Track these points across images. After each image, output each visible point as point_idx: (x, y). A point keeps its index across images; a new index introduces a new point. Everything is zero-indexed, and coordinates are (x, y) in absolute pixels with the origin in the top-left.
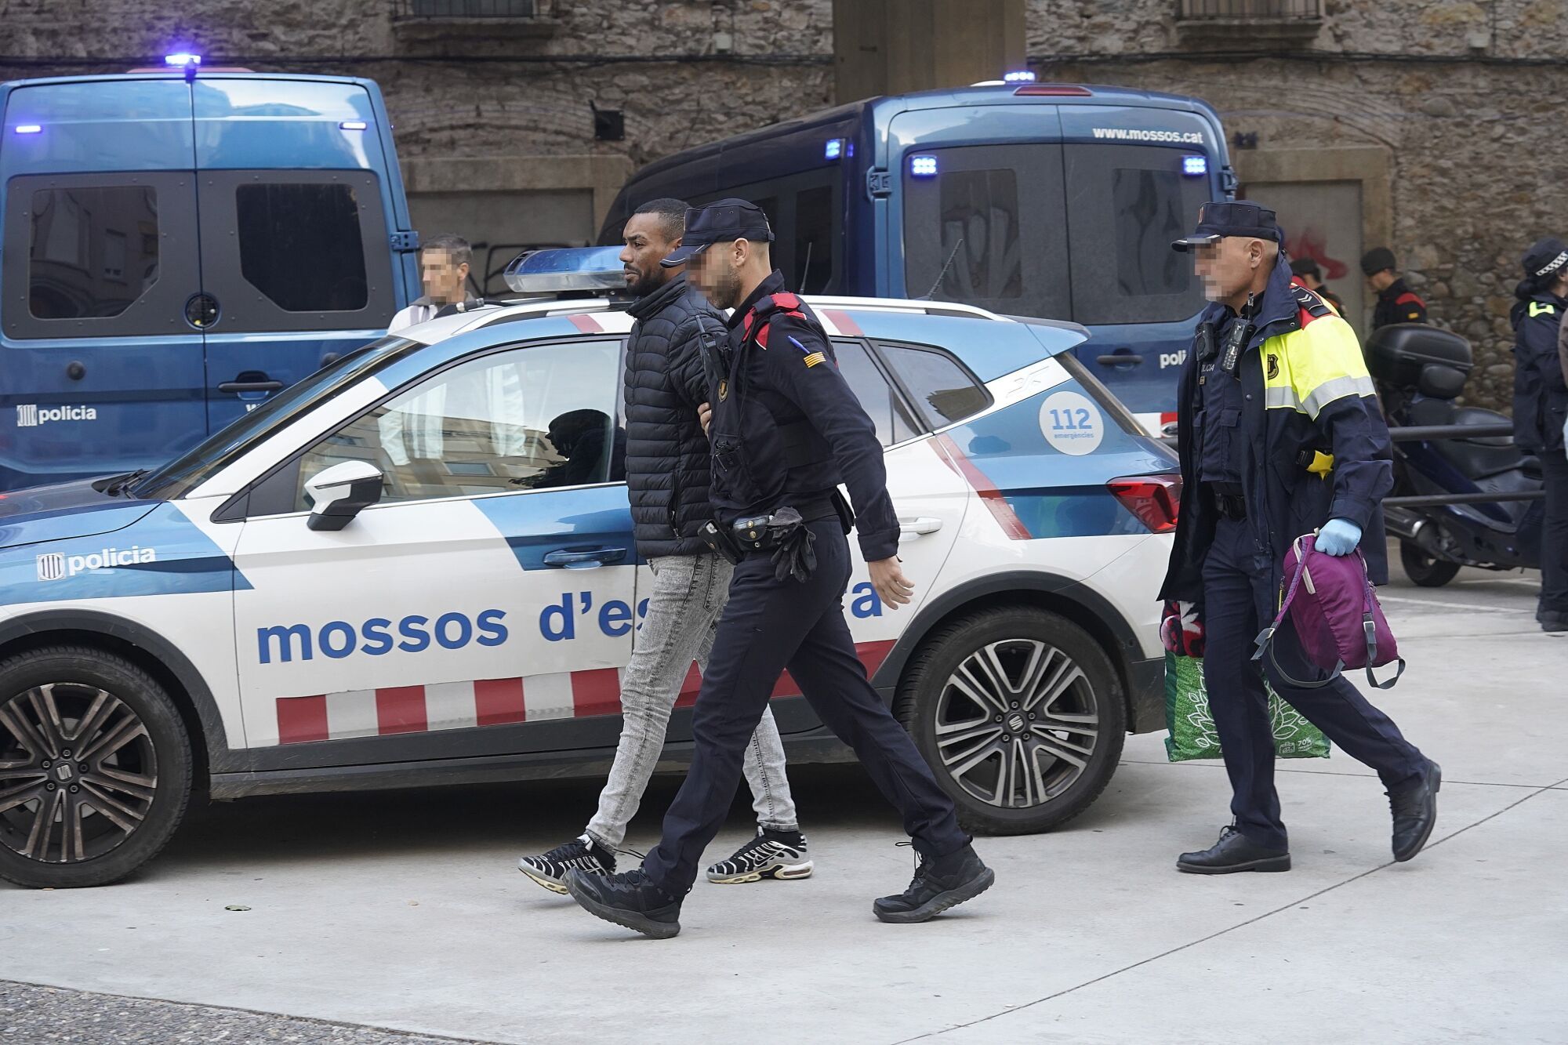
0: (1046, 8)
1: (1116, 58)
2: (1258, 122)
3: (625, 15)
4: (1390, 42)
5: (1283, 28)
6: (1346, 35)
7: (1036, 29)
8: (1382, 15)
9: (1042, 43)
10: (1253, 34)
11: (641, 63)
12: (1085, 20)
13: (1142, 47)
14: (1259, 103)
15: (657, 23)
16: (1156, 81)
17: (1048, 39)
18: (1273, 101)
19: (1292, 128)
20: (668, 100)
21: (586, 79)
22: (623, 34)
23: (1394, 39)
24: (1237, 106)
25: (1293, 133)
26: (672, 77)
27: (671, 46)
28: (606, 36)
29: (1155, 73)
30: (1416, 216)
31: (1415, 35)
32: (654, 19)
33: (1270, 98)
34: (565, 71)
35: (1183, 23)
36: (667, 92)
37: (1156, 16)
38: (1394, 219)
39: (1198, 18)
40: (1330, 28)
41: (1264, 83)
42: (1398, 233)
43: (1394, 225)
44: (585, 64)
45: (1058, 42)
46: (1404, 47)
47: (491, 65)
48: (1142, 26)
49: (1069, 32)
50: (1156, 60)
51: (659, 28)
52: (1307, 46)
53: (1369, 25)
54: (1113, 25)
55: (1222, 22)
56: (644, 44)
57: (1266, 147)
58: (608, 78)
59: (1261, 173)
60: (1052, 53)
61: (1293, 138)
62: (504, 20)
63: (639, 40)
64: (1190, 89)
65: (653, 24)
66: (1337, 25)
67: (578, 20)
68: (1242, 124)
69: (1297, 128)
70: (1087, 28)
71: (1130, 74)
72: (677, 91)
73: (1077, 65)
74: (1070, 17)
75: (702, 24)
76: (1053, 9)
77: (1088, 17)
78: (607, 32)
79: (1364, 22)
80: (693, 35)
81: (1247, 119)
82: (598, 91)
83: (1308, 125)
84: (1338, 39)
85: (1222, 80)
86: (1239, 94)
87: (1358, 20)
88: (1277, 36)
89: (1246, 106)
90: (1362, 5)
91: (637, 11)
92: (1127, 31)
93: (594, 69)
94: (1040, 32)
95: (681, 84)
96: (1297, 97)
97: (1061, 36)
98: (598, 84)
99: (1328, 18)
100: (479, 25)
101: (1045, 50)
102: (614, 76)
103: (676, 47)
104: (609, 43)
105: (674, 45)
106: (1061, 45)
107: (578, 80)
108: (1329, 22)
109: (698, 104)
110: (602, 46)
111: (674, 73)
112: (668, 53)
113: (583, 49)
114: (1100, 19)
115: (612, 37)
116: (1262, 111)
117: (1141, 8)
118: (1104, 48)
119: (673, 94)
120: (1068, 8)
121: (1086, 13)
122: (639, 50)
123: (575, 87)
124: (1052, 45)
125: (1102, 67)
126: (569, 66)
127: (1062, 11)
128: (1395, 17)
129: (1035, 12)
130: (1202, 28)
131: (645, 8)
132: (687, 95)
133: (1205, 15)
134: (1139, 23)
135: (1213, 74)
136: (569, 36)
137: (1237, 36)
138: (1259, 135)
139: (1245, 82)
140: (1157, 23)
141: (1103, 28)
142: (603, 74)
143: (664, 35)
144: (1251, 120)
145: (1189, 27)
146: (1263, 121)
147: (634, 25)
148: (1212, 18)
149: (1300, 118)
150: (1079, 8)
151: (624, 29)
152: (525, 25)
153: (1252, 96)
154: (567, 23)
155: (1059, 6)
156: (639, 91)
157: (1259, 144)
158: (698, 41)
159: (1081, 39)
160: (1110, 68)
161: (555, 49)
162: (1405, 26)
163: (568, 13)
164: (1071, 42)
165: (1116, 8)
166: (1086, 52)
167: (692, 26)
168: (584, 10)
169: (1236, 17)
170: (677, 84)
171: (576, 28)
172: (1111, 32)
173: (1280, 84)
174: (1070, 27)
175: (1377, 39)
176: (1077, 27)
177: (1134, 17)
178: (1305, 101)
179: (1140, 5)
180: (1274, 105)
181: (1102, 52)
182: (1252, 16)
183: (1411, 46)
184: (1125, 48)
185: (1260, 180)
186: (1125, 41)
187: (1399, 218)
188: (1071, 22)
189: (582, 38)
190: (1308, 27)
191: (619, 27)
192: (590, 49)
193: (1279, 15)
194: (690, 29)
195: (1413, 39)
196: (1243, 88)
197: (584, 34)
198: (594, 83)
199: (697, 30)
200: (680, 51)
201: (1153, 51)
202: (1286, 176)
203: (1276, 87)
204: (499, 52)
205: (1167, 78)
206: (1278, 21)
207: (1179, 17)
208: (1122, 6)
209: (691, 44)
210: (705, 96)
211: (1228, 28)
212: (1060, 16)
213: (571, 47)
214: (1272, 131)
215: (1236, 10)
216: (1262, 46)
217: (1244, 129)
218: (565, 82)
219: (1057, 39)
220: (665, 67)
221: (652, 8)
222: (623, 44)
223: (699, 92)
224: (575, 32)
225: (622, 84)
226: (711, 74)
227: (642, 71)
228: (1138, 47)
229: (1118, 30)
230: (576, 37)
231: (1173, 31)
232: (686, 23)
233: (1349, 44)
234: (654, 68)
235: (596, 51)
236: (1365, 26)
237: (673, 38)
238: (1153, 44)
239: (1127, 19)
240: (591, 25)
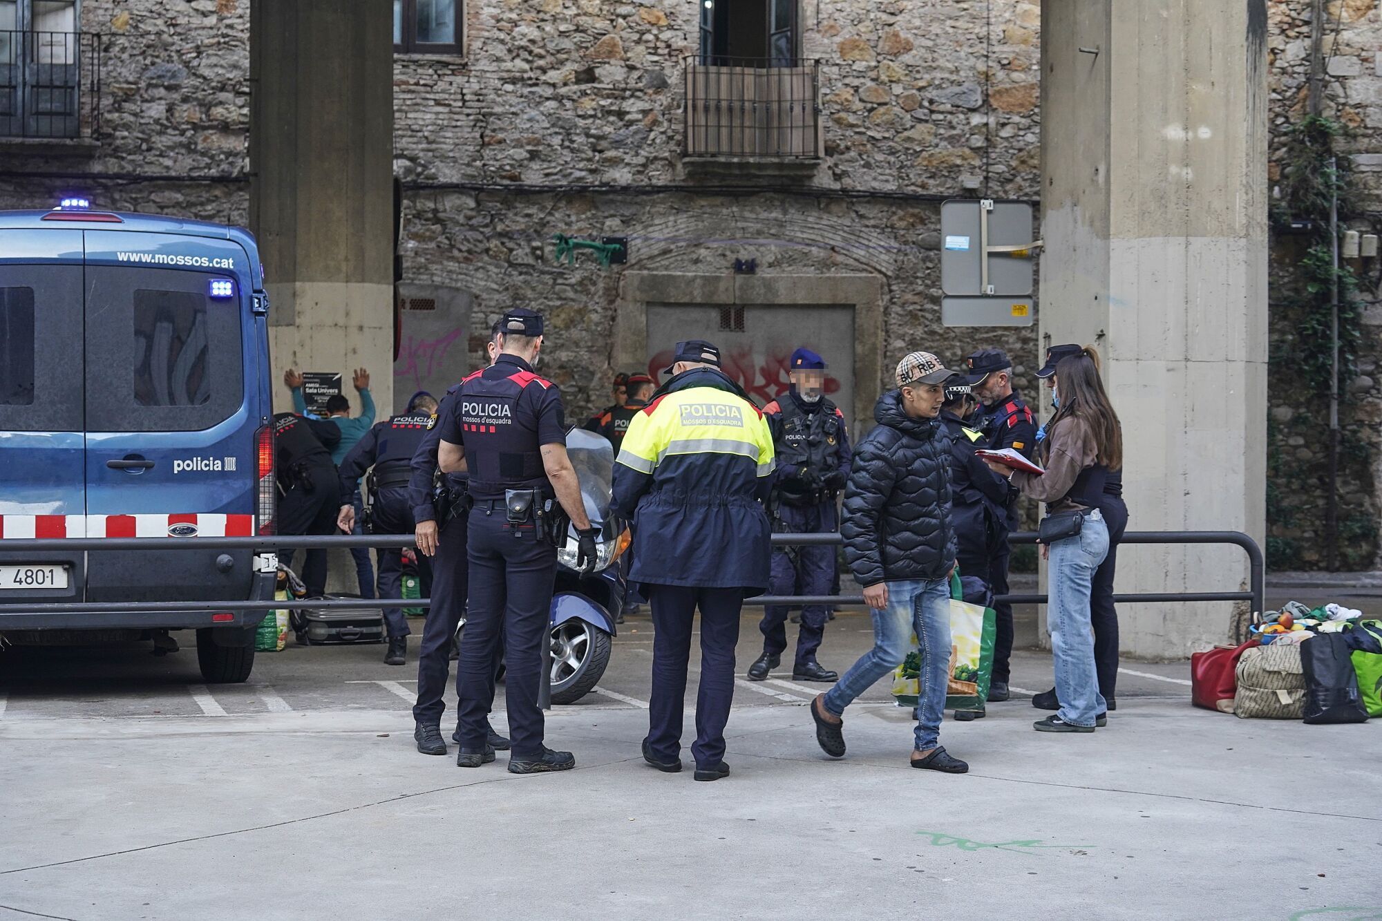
0: (560, 142)
1: (625, 189)
2: (757, 250)
3: (164, 139)
4: (887, 181)
5: (781, 166)
6: (845, 173)
7: (550, 161)
8: (880, 157)
9: (556, 174)
10: (753, 171)
11: (177, 182)
12: (596, 154)
13: (650, 179)
14: (759, 233)
15: (193, 147)
16: (661, 210)
17: (561, 170)
18: (773, 231)
19: (790, 257)
20: (201, 216)
21: (124, 195)
22: (161, 155)
23: (891, 179)
24: (738, 236)
25: (792, 261)
26: (205, 195)
27: (205, 168)
28: (145, 157)
29: (661, 203)
30: (907, 339)
31: (911, 176)
32: (190, 143)
33: (770, 229)
34: (106, 187)
35: (687, 159)
36: (199, 208)
37: (665, 152)
38: (886, 340)
39: (700, 155)
40: (829, 168)
41: (764, 215)
42: (888, 354)
43: (886, 346)
44: (125, 182)
45: (571, 174)
46: (899, 187)
47: (36, 180)
48: (650, 161)
49: (581, 165)
50: (662, 192)
51: (195, 151)
52: (807, 183)
53: (867, 165)
54: (623, 160)
55: (722, 159)
56: (180, 165)
57: (764, 273)
58: (145, 194)
59: (759, 295)
60: (565, 183)
61: (790, 265)
62: (45, 140)
63: (175, 161)
64: (693, 219)
65: (189, 148)
66: (836, 165)
67: (119, 142)
68: (742, 251)
69: (796, 256)
70: (598, 162)
71: (636, 203)
72: (209, 207)
73: (587, 194)
74: (583, 152)
75: (235, 148)
76: (567, 143)
77: (601, 152)
78: (145, 153)
79: (862, 162)
80: (227, 158)
81: (746, 247)
82: (135, 206)
83: (806, 254)
84: (837, 177)
85: (725, 211)
86: (739, 225)
87: (857, 161)
88: (777, 173)
89: (746, 235)
90: (861, 148)
91: (175, 135)
92: (637, 165)
93: (132, 186)
94: (553, 164)
95: (213, 201)
96: (796, 229)
97: (574, 167)
98: (135, 199)
99: (828, 158)
100: (22, 144)
101: (558, 180)
102: (151, 192)
103: (210, 169)
104: (147, 163)
105: (208, 166)
106: (573, 176)
107: (117, 196)
108: (830, 161)
109: (229, 220)
110: (140, 166)
111: (207, 192)
112: (202, 174)
113: (123, 168)
114: (611, 154)
115: (150, 158)
116: (761, 241)
117: (650, 145)
118: (614, 180)
119: (206, 211)
120: (581, 144)
121: (599, 148)
122: (175, 171)
123: (114, 201)
124: (565, 176)
125: (611, 196)
126: (109, 183)
127: (575, 145)
128: (892, 159)
129: (549, 145)
130: (704, 164)
131: (183, 133)
132: (219, 211)
133: (707, 153)
134: (647, 158)
135: (717, 206)
136: (111, 156)
137: (737, 172)
138: (758, 261)
139: (747, 214)
140: (666, 159)
141: (614, 162)
142: (140, 191)
143: (199, 158)
144: (751, 248)
145: (692, 163)
146: (762, 249)
147: (171, 148)
148: (713, 155)
149: (800, 247)
150: (591, 143)
151: (162, 151)
152: (65, 145)
153: (753, 226)
154: (110, 145)
155: (572, 142)
156: (174, 207)
157: (758, 270)
158: (231, 164)
159: (592, 171)
160: (620, 198)
161: (97, 168)
162: (901, 167)
163: (110, 136)
164: (583, 174)
165: (626, 144)
166: (597, 183)
167: (225, 150)
168: (126, 134)
169: (735, 155)
170: (209, 201)
171: (116, 149)
172: (622, 165)
173: (780, 217)
174: (582, 160)
175: (875, 179)
176: (589, 160)
177: (642, 152)
178: (802, 232)
179: (649, 142)
180: (773, 235)
181: (612, 184)
182: (753, 154)
183: (907, 185)
184: (634, 180)
185: (759, 302)
186: (634, 174)
187: (891, 341)
188: (583, 156)
189: (123, 158)
190: (807, 167)
191: (157, 149)
192: (129, 168)
193: (778, 155)
194: (223, 153)
195: (910, 179)
196: (745, 219)
197: (124, 155)
198: (131, 198)
199: (229, 154)
200: (213, 172)
201: (660, 183)
202: (782, 300)
203: (776, 219)
204: (44, 168)
205: (672, 208)
206: (776, 160)
207: (685, 154)
208: (632, 143)
209: (224, 166)
210: (236, 213)
211: (729, 165)
212: (572, 150)
213: (112, 166)
214: (771, 258)
215: (737, 149)
216: (764, 182)
217: (744, 256)
218: (105, 197)
219: (569, 171)
220: (199, 186)
221: (189, 133)
222: (161, 164)
223: (230, 209)
224: (116, 153)
225: (158, 200)
226: (241, 193)
227: (178, 189)
228: (646, 180)
229: (628, 164)
230: (117, 157)
231: (679, 166)
232: (220, 148)
233: (847, 181)
234: (188, 186)
235: (135, 170)
236: (864, 166)
237: (207, 160)
238: (660, 176)
239: (637, 154)
240: (131, 147)
